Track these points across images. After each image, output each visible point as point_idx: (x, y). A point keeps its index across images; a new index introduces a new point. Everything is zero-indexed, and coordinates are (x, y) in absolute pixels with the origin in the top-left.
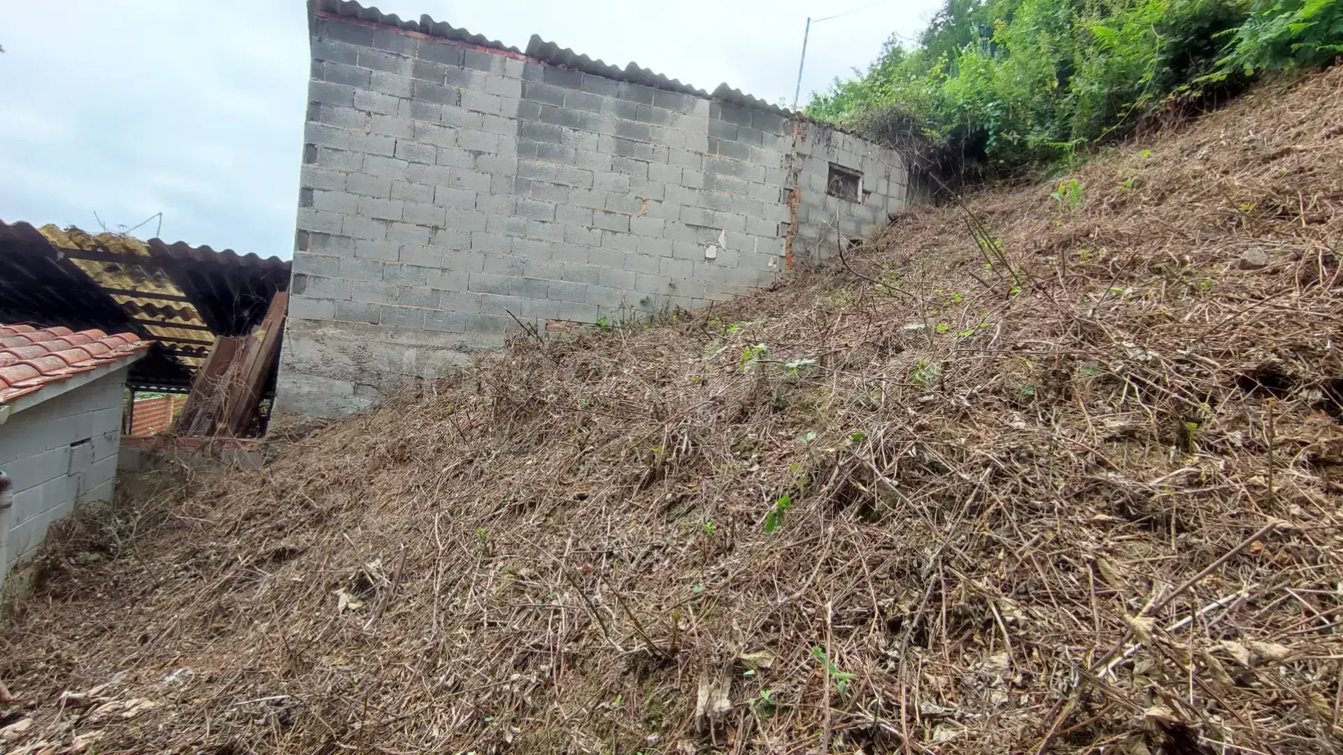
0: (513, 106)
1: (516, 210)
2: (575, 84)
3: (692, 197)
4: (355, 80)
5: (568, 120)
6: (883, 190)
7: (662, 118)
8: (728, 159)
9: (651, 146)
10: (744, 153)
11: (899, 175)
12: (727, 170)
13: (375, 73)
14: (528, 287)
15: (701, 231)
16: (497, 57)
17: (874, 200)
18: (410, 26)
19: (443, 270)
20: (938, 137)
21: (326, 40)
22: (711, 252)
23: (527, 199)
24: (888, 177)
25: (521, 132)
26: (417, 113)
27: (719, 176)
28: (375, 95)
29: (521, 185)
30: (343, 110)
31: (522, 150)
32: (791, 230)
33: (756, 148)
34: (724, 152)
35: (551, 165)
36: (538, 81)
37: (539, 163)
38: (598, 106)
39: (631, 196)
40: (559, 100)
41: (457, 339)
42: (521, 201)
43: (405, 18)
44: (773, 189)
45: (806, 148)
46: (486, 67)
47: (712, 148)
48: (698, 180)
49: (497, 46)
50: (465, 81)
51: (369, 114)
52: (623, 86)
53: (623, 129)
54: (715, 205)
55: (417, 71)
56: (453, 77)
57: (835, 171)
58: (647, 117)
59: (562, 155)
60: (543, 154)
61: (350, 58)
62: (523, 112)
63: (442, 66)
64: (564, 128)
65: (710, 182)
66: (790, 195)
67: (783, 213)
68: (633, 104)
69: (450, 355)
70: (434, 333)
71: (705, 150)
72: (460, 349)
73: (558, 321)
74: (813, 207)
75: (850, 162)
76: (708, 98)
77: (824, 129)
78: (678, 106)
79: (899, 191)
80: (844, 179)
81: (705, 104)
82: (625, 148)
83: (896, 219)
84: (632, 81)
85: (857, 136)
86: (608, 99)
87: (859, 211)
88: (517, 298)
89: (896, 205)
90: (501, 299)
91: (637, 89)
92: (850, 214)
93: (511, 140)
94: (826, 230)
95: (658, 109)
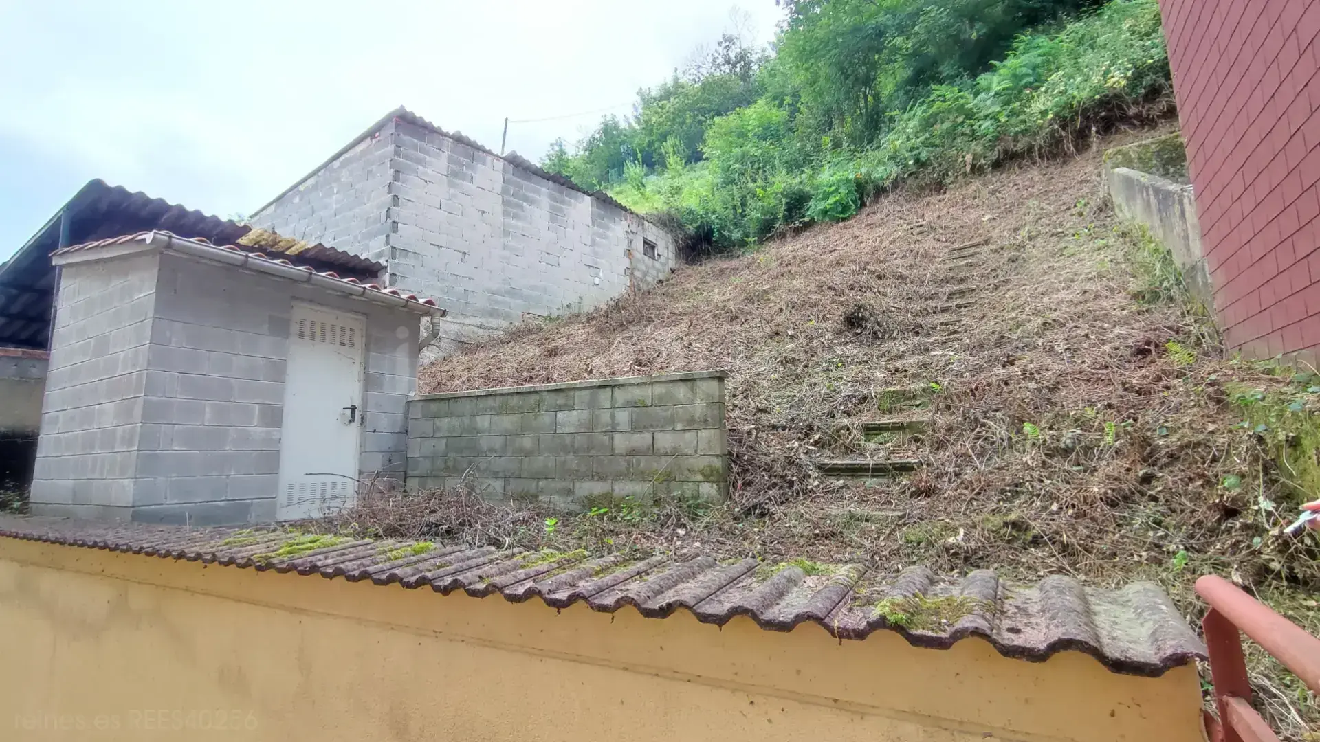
0: (498, 186)
1: (505, 247)
2: (528, 179)
3: (587, 249)
4: (420, 161)
5: (526, 199)
6: (666, 256)
7: (570, 204)
8: (601, 231)
9: (566, 219)
10: (608, 228)
11: (672, 247)
12: (600, 236)
13: (428, 158)
14: (513, 293)
15: (592, 269)
16: (489, 158)
17: (662, 259)
18: (446, 135)
19: (470, 279)
20: (691, 229)
21: (402, 135)
22: (597, 281)
23: (510, 241)
24: (668, 248)
25: (505, 203)
26: (451, 184)
27: (598, 239)
28: (429, 171)
29: (506, 233)
30: (412, 177)
31: (505, 213)
32: (630, 271)
33: (612, 225)
34: (600, 226)
35: (520, 224)
36: (508, 176)
37: (514, 222)
38: (538, 192)
39: (558, 246)
40: (521, 187)
41: (478, 321)
42: (506, 243)
43: (444, 130)
44: (622, 249)
45: (634, 228)
46: (484, 163)
47: (594, 224)
48: (589, 242)
49: (489, 152)
50: (473, 169)
51: (426, 182)
52: (551, 183)
53: (552, 207)
54: (596, 254)
55: (450, 160)
56: (468, 167)
57: (646, 242)
58: (563, 202)
59: (524, 219)
60: (515, 216)
61: (415, 147)
62: (505, 191)
63: (462, 159)
64: (525, 204)
65: (594, 243)
66: (629, 253)
67: (626, 263)
68: (557, 194)
69: (476, 329)
70: (466, 316)
71: (590, 225)
72: (480, 327)
73: (528, 314)
74: (638, 261)
75: (651, 238)
76: (590, 196)
77: (641, 219)
78: (576, 198)
79: (672, 255)
80: (650, 246)
81: (588, 199)
82: (553, 219)
83: (673, 271)
84: (554, 182)
85: (654, 225)
86: (544, 190)
87: (657, 265)
88: (507, 299)
89: (672, 264)
90: (500, 298)
91: (557, 186)
92: (654, 267)
93: (499, 208)
94: (645, 274)
95: (567, 199)
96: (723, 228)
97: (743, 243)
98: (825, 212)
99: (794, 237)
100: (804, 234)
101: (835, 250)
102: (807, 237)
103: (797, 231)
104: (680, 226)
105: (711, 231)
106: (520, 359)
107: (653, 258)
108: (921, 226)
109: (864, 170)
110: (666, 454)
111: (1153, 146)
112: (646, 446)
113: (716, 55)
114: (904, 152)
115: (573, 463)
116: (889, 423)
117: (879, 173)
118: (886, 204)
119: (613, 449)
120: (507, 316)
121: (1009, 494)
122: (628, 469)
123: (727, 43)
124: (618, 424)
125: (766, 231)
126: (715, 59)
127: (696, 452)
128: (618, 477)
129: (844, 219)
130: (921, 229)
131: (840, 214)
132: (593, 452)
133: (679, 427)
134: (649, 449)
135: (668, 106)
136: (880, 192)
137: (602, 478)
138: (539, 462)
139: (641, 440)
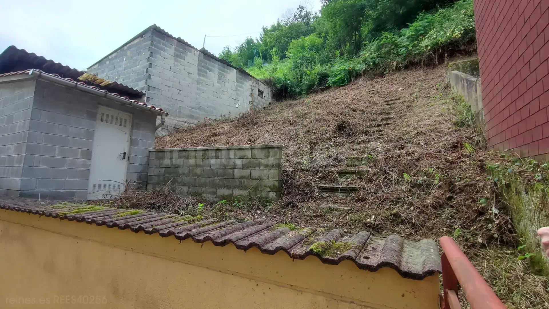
0: (196, 63)
1: (198, 89)
2: (209, 60)
3: (234, 92)
4: (162, 49)
5: (208, 69)
6: (267, 96)
7: (227, 72)
8: (240, 84)
9: (225, 78)
10: (243, 83)
11: (270, 94)
12: (240, 87)
13: (166, 48)
14: (200, 108)
15: (235, 100)
16: (193, 50)
17: (266, 98)
18: (175, 38)
19: (182, 101)
20: (279, 86)
21: (154, 37)
22: (237, 106)
23: (200, 86)
24: (268, 94)
25: (198, 70)
26: (176, 60)
27: (238, 88)
28: (166, 54)
29: (199, 83)
30: (158, 56)
31: (199, 74)
32: (252, 103)
33: (245, 83)
34: (239, 82)
35: (205, 79)
36: (202, 58)
37: (202, 78)
38: (214, 67)
39: (221, 90)
40: (206, 63)
41: (185, 119)
43: (174, 36)
44: (248, 93)
45: (254, 84)
46: (191, 52)
47: (237, 81)
48: (234, 89)
49: (193, 48)
50: (186, 55)
51: (164, 58)
52: (219, 63)
53: (219, 73)
54: (237, 94)
55: (176, 50)
56: (183, 53)
57: (259, 91)
58: (224, 71)
59: (207, 77)
60: (203, 76)
61: (160, 43)
62: (199, 65)
63: (181, 50)
64: (208, 71)
65: (236, 89)
66: (252, 95)
67: (250, 99)
68: (222, 68)
69: (183, 123)
70: (180, 117)
71: (235, 81)
72: (185, 122)
73: (207, 118)
74: (255, 98)
75: (262, 89)
76: (236, 69)
77: (257, 81)
78: (230, 70)
79: (270, 97)
80: (261, 93)
81: (235, 70)
82: (220, 78)
83: (270, 104)
84: (221, 62)
85: (263, 83)
86: (216, 66)
87: (263, 100)
88: (197, 111)
89: (270, 100)
90: (194, 110)
91: (222, 64)
92: (262, 101)
93: (196, 71)
94: (258, 104)
95: (226, 70)
96: (292, 86)
97: (300, 94)
98: (334, 83)
99: (321, 93)
100: (325, 92)
101: (337, 98)
102: (327, 93)
103: (323, 90)
104: (274, 85)
105: (287, 88)
106: (201, 137)
107: (262, 98)
108: (373, 90)
109: (352, 66)
110: (256, 179)
111: (468, 63)
112: (247, 176)
113: (296, 14)
114: (369, 59)
115: (217, 181)
116: (350, 171)
117: (358, 67)
118: (360, 81)
119: (234, 176)
120: (197, 118)
121: (395, 202)
122: (240, 184)
123: (301, 9)
124: (236, 165)
125: (311, 89)
126: (295, 15)
127: (268, 179)
128: (234, 188)
129: (342, 86)
130: (373, 92)
131: (341, 84)
132: (226, 177)
133: (262, 168)
134: (248, 177)
135: (274, 34)
136: (358, 75)
137: (228, 188)
138: (203, 180)
139: (246, 172)
